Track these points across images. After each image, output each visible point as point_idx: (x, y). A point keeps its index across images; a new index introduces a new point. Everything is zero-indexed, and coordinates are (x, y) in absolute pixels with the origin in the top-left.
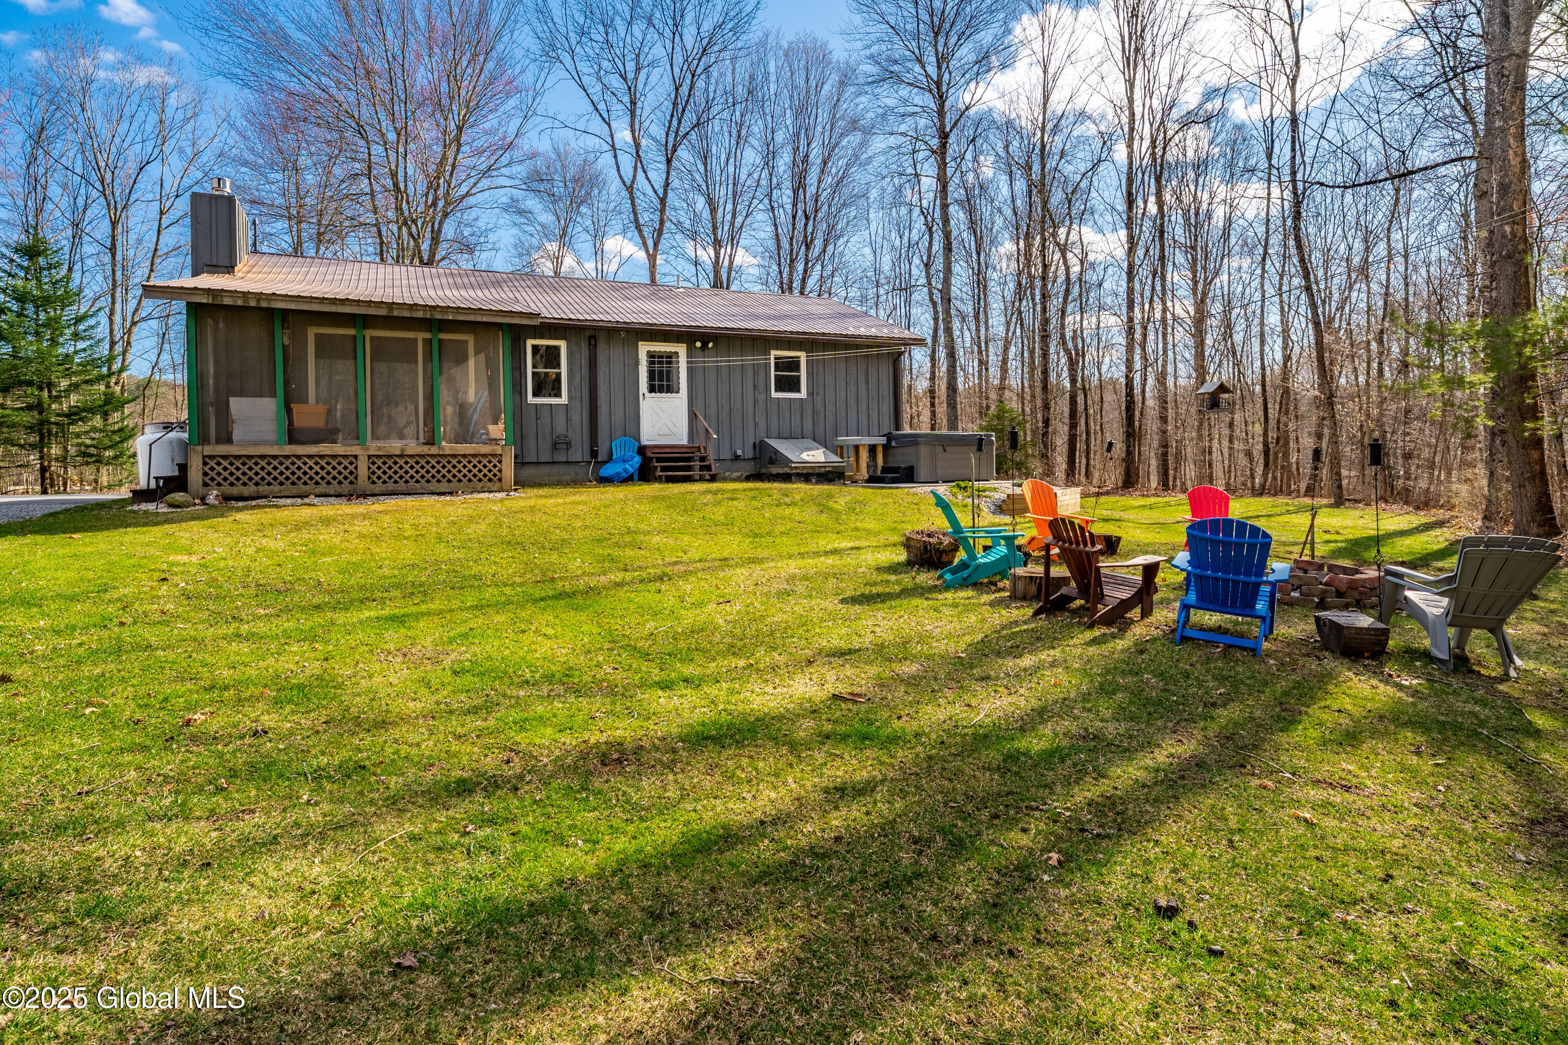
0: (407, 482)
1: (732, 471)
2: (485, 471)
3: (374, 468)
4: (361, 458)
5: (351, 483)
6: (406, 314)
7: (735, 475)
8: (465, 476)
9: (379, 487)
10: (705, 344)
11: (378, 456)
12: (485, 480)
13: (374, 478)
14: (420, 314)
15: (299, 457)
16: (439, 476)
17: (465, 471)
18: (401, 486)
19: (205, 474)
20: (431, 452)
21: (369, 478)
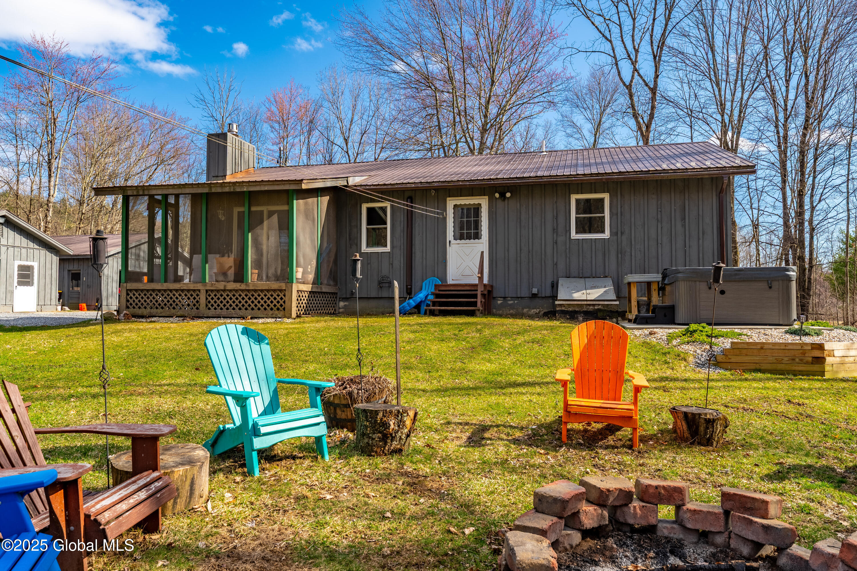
0: (228, 309)
1: (530, 308)
2: (275, 302)
3: (209, 298)
4: (202, 291)
5: (197, 309)
6: (219, 190)
7: (533, 311)
8: (262, 306)
9: (212, 312)
10: (503, 195)
11: (212, 291)
12: (275, 309)
13: (210, 306)
14: (227, 190)
15: (171, 291)
16: (246, 305)
17: (262, 302)
18: (224, 312)
19: (128, 301)
20: (241, 288)
21: (207, 305)
